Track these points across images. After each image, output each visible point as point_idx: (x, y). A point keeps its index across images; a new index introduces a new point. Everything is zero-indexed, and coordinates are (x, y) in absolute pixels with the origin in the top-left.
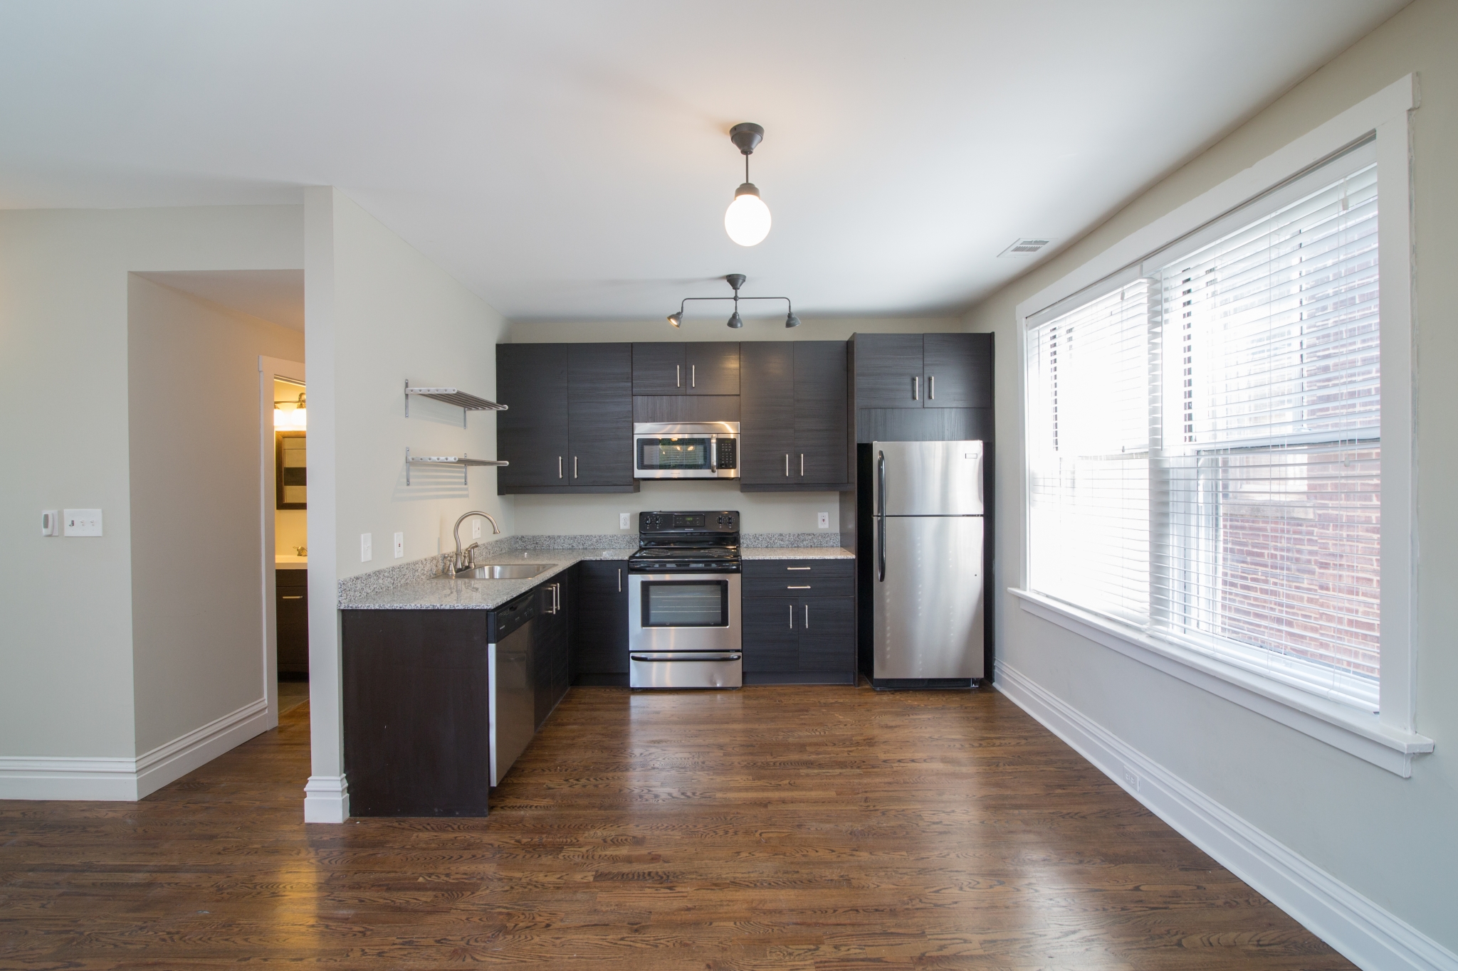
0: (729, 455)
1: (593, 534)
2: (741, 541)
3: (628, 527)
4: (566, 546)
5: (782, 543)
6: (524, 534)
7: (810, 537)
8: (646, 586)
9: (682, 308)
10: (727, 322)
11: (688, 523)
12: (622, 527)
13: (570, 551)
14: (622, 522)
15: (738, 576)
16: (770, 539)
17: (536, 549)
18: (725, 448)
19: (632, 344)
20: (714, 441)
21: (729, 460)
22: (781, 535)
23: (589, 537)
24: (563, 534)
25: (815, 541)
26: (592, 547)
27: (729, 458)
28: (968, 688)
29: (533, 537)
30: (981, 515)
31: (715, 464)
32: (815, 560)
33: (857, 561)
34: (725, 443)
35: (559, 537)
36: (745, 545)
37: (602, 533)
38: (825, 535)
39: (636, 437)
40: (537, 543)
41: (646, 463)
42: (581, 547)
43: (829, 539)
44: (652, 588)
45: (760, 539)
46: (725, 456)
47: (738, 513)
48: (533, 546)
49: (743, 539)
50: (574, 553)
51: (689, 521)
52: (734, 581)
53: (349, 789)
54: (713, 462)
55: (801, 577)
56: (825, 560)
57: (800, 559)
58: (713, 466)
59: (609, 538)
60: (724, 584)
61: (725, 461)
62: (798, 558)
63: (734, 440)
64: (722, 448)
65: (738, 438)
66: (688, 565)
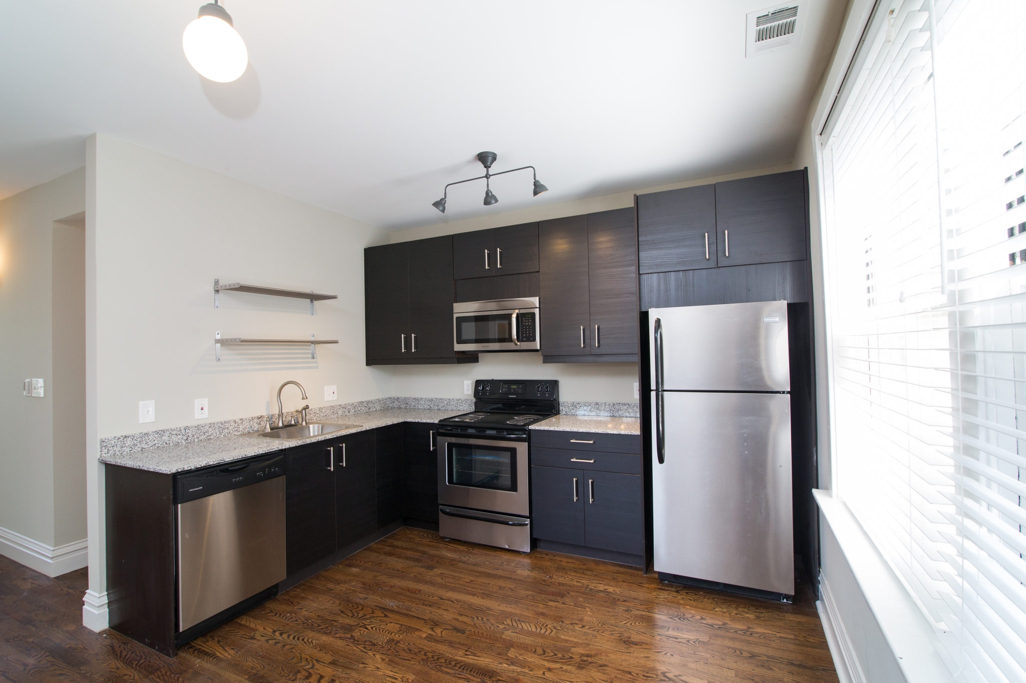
0: (529, 328)
1: (445, 398)
2: (561, 408)
3: (470, 392)
4: (426, 407)
5: (598, 411)
6: (399, 396)
8: (451, 448)
9: (445, 193)
10: (483, 202)
11: (512, 391)
12: (466, 392)
13: (429, 411)
14: (465, 387)
15: (526, 445)
16: (587, 407)
17: (406, 408)
18: (526, 322)
20: (514, 316)
21: (529, 333)
24: (424, 397)
25: (630, 411)
26: (444, 408)
27: (529, 331)
28: (778, 602)
29: (405, 398)
30: (788, 392)
31: (515, 337)
32: (597, 434)
33: (642, 437)
34: (523, 318)
35: (421, 399)
36: (564, 413)
37: (451, 397)
39: (455, 316)
41: (464, 337)
42: (436, 408)
45: (578, 407)
46: (526, 329)
47: (555, 382)
48: (405, 405)
49: (562, 406)
50: (432, 413)
51: (514, 389)
52: (522, 449)
53: (110, 604)
54: (514, 336)
55: (582, 451)
56: (608, 434)
57: (583, 433)
58: (514, 339)
59: (456, 401)
60: (513, 451)
61: (526, 334)
62: (581, 431)
63: (534, 314)
64: (524, 322)
65: (537, 311)
66: (485, 431)
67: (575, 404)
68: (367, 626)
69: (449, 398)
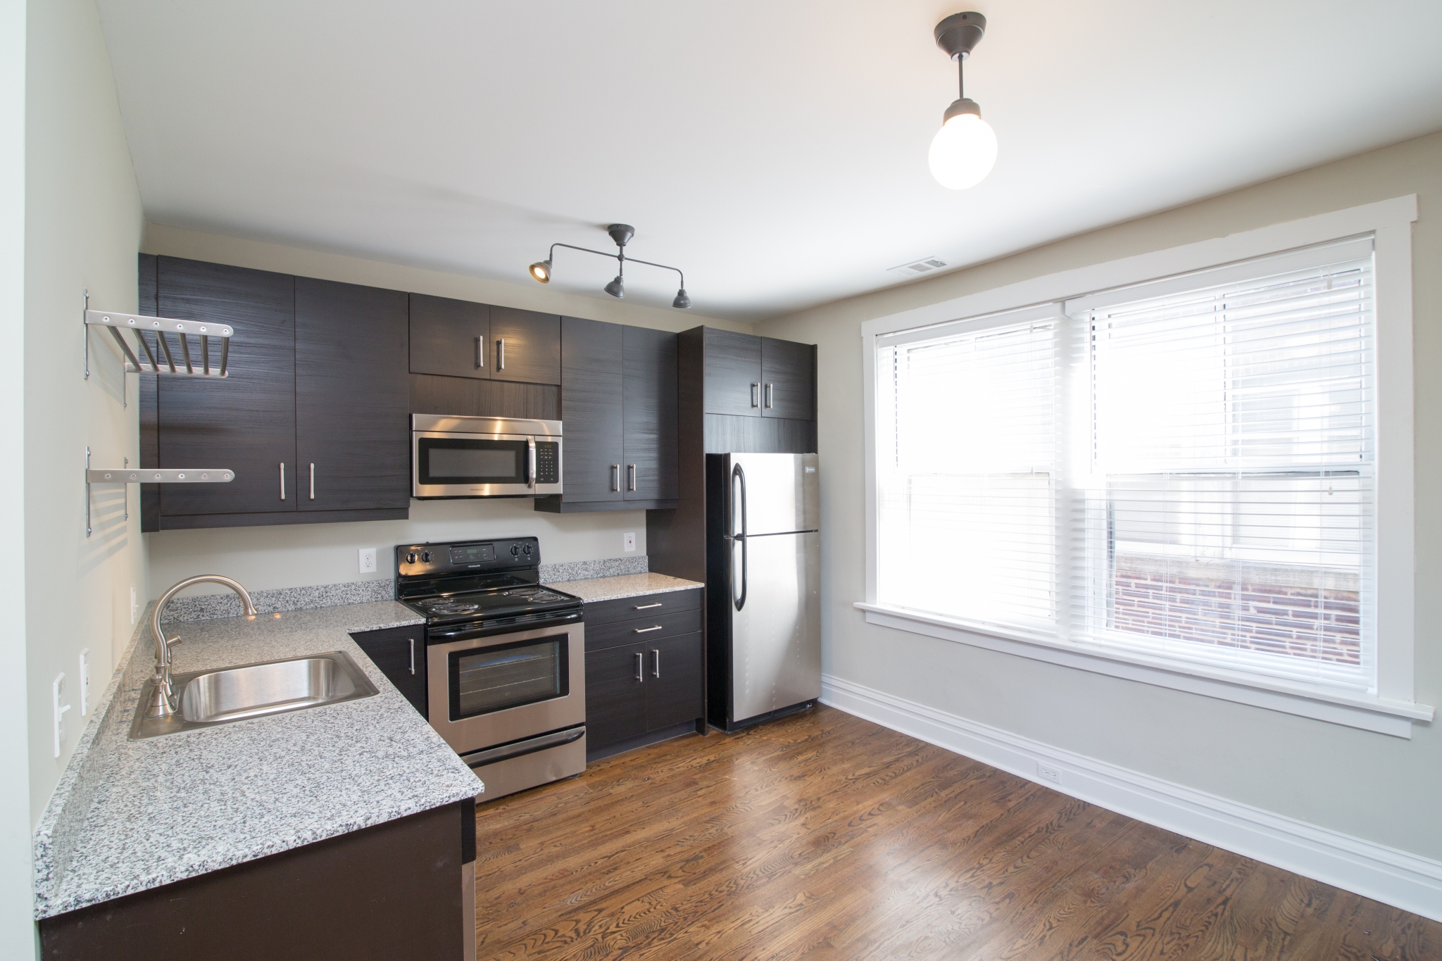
0: (549, 465)
1: (314, 584)
3: (373, 569)
5: (586, 573)
7: (617, 563)
8: (454, 658)
9: (551, 255)
11: (470, 556)
12: (364, 569)
15: (581, 626)
16: (573, 569)
18: (544, 455)
19: (409, 294)
20: (533, 445)
21: (549, 471)
22: (585, 563)
23: (305, 590)
25: (622, 568)
26: (312, 605)
27: (549, 468)
30: (817, 531)
31: (534, 476)
32: (666, 593)
33: (705, 590)
34: (543, 449)
37: (330, 582)
38: (632, 560)
39: (416, 437)
40: (202, 610)
41: (433, 473)
42: (291, 607)
43: (636, 564)
44: (462, 661)
45: (561, 571)
46: (544, 465)
47: (535, 539)
51: (473, 554)
52: (577, 632)
54: (532, 474)
55: (650, 616)
56: (675, 592)
57: (650, 595)
58: (532, 478)
59: (343, 589)
60: (563, 639)
61: (544, 472)
62: (648, 594)
63: (555, 445)
64: (542, 455)
65: (560, 441)
66: (513, 620)
67: (557, 567)
68: (609, 931)
69: (325, 584)
